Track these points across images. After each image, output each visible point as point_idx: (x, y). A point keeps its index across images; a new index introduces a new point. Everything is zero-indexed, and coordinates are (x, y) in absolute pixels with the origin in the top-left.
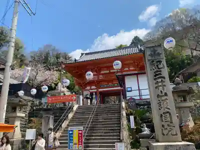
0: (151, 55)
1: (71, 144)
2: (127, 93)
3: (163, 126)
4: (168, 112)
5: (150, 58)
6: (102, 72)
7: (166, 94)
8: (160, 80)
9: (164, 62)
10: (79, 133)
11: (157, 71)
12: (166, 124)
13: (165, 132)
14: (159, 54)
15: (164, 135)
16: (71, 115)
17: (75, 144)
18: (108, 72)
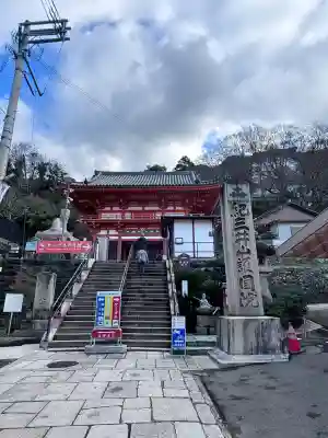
0: (233, 195)
1: (100, 318)
2: (176, 246)
3: (242, 294)
4: (249, 276)
5: (231, 199)
6: (129, 209)
7: (249, 252)
8: (242, 231)
9: (249, 207)
10: (114, 302)
11: (239, 219)
12: (245, 292)
13: (244, 302)
14: (244, 195)
15: (242, 305)
16: (84, 275)
17: (107, 318)
18: (140, 208)
